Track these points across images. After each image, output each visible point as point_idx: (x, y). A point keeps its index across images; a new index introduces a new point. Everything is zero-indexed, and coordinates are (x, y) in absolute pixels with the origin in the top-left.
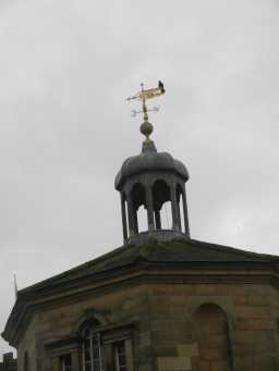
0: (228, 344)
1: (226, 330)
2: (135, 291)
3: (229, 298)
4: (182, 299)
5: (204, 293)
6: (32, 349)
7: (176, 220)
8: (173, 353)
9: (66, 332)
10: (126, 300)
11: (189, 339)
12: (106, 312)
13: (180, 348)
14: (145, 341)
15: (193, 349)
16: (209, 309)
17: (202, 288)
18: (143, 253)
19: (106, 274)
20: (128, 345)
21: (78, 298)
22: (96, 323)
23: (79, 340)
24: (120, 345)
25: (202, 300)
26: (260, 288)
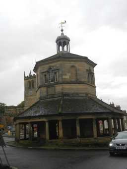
0: (76, 73)
1: (76, 71)
2: (59, 63)
3: (77, 65)
4: (68, 64)
5: (73, 63)
6: (39, 73)
7: (67, 49)
8: (66, 75)
9: (45, 70)
10: (57, 64)
11: (69, 72)
12: (53, 67)
13: (67, 74)
14: (60, 73)
15: (70, 74)
16: (73, 66)
17: (72, 63)
18: (61, 55)
19: (53, 59)
20: (57, 73)
21: (48, 64)
22: (51, 68)
23: (48, 72)
24: (56, 73)
25: (72, 65)
26: (84, 63)
